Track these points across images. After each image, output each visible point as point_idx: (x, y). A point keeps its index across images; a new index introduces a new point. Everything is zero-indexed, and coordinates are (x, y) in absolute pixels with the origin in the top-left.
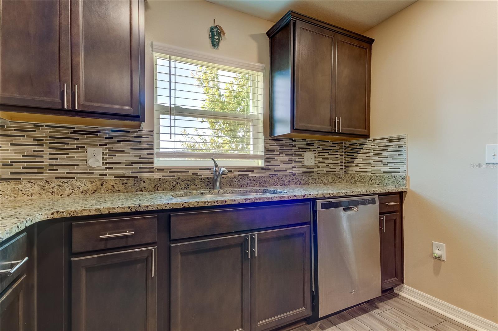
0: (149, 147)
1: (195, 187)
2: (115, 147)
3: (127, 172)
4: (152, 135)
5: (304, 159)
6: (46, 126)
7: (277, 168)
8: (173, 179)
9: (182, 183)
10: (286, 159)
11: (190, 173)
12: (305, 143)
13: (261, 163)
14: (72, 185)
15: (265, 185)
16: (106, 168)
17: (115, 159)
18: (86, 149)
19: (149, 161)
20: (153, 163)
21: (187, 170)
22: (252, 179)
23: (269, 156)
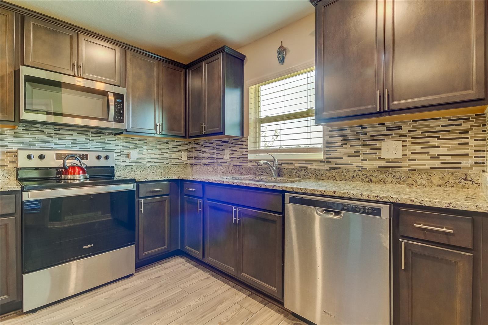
0: (246, 147)
1: (266, 174)
2: (234, 149)
3: (237, 163)
4: (248, 140)
5: (380, 149)
6: (216, 141)
7: (338, 161)
9: (259, 170)
10: (352, 150)
12: (385, 128)
13: (320, 156)
14: (220, 168)
15: (321, 178)
16: (231, 160)
17: (234, 155)
20: (247, 157)
22: (309, 172)
23: (328, 149)
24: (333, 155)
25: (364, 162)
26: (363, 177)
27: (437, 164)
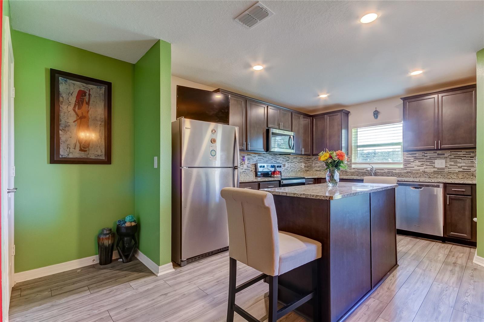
0: (350, 161)
4: (351, 157)
5: (435, 163)
7: (411, 169)
8: (357, 172)
9: (361, 174)
10: (419, 164)
11: (365, 170)
12: (437, 154)
13: (402, 166)
15: (402, 176)
19: (350, 166)
20: (351, 166)
22: (394, 174)
23: (406, 163)
24: (408, 166)
25: (426, 169)
26: (425, 176)
27: (461, 170)
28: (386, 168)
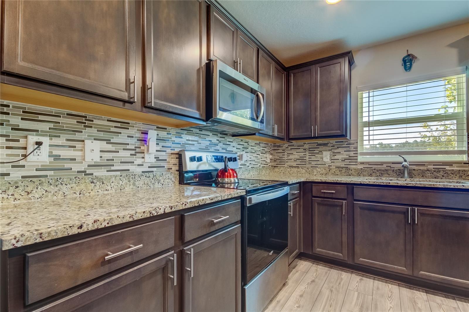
0: (355, 150)
1: (388, 175)
2: (336, 151)
3: (342, 165)
4: (357, 143)
8: (370, 169)
11: (385, 166)
14: (317, 170)
17: (336, 157)
18: (323, 153)
19: (355, 158)
20: (357, 159)
21: (382, 164)
28: (430, 163)
